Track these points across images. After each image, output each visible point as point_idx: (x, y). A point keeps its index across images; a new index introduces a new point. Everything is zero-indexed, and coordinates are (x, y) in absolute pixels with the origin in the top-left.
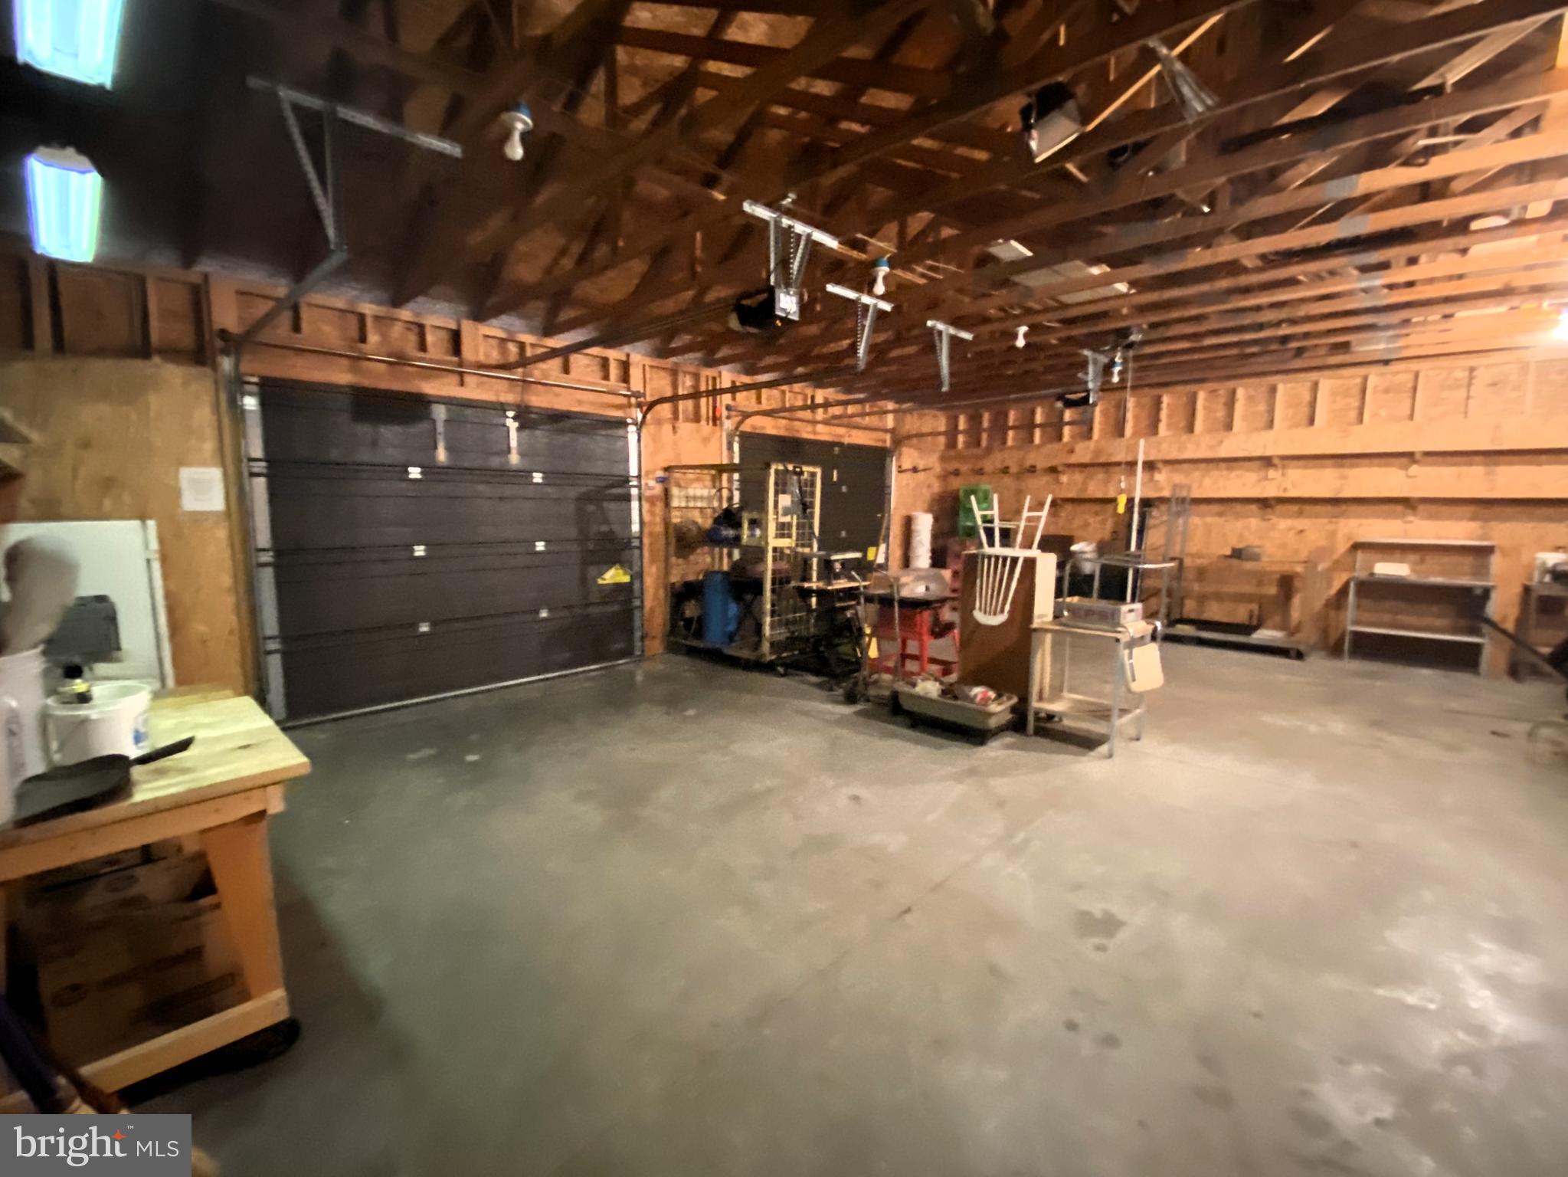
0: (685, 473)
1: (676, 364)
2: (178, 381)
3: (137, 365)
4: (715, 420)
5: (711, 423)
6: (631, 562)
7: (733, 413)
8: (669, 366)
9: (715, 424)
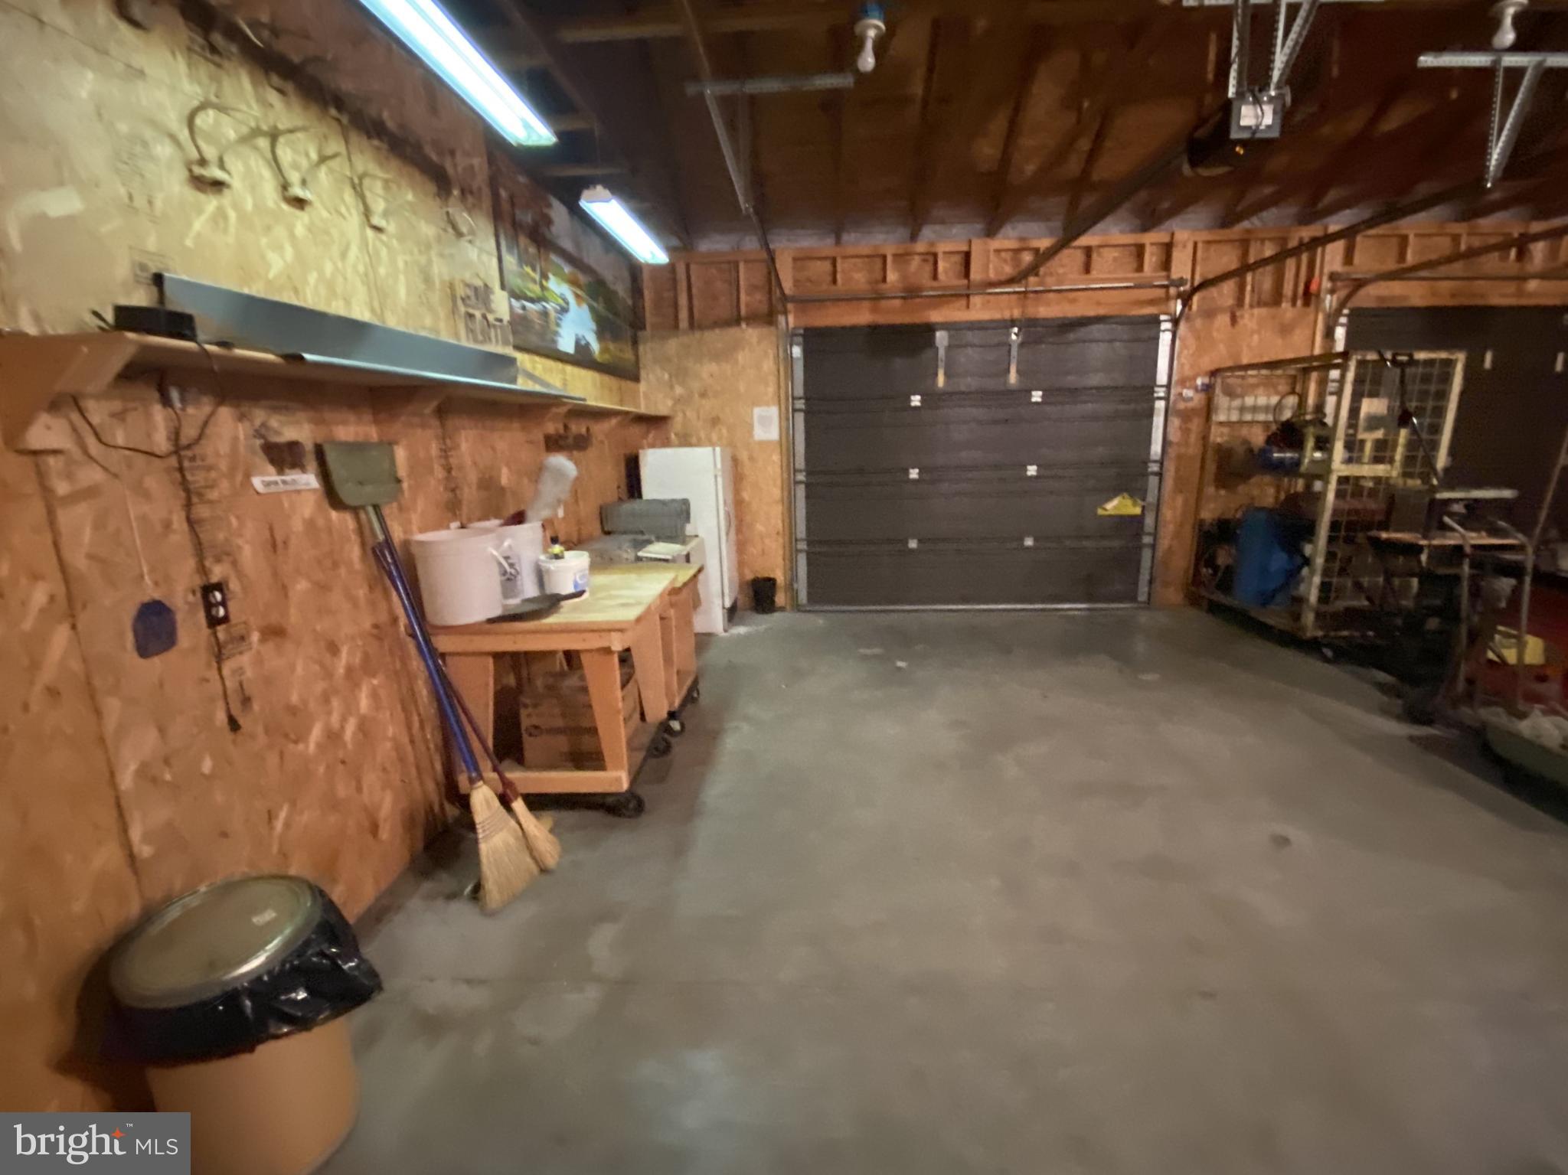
0: (1243, 377)
1: (1248, 231)
2: (754, 340)
3: (733, 331)
4: (1309, 297)
5: (1299, 303)
6: (1146, 491)
7: (1339, 284)
8: (1236, 237)
9: (1307, 303)
